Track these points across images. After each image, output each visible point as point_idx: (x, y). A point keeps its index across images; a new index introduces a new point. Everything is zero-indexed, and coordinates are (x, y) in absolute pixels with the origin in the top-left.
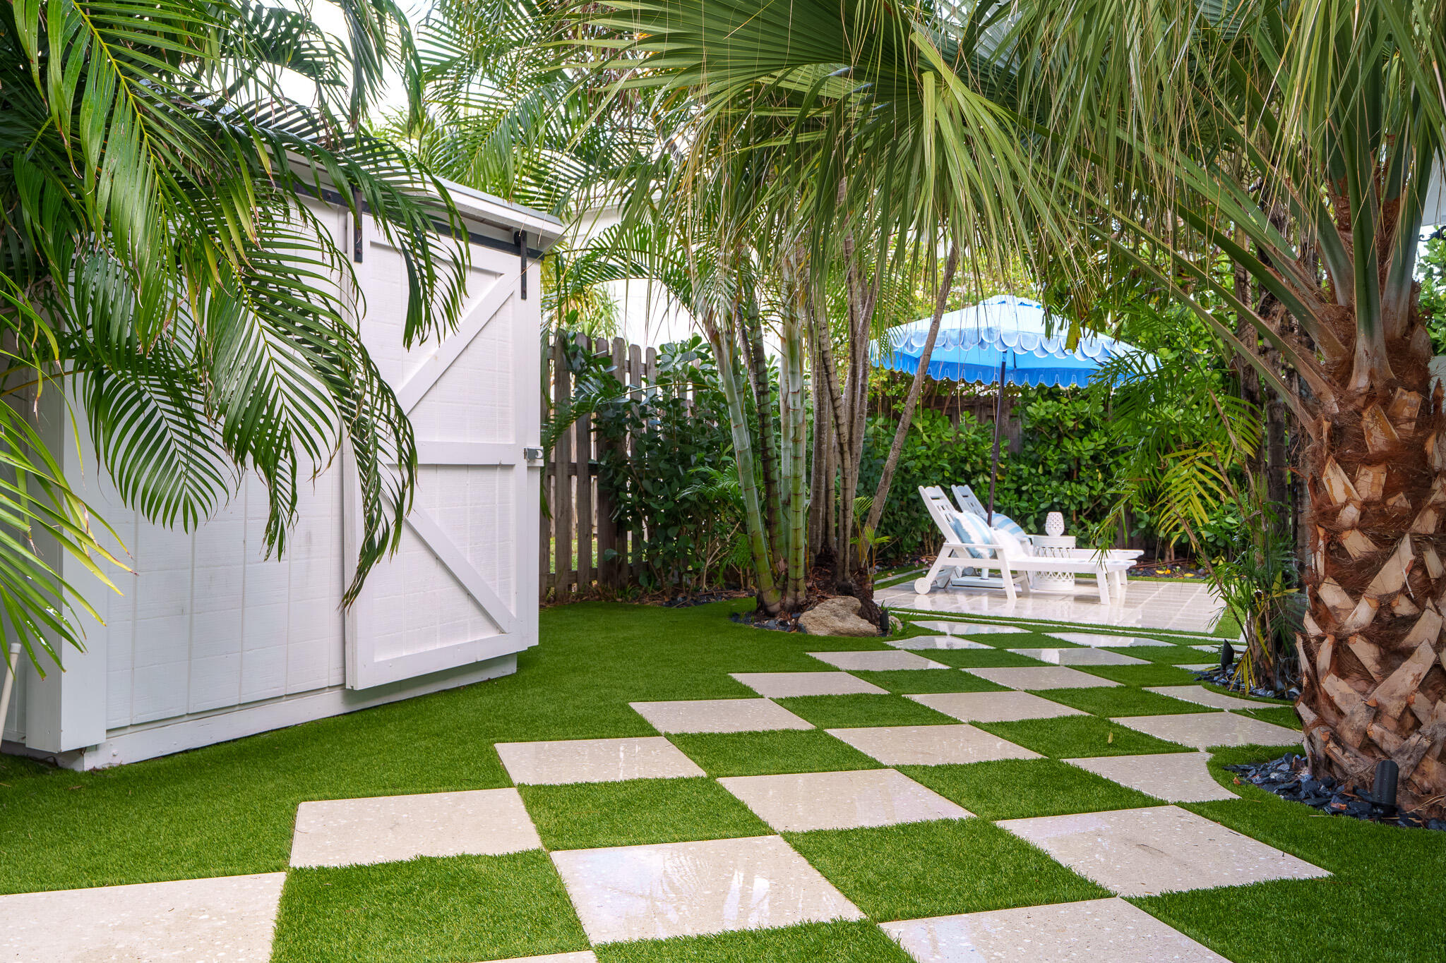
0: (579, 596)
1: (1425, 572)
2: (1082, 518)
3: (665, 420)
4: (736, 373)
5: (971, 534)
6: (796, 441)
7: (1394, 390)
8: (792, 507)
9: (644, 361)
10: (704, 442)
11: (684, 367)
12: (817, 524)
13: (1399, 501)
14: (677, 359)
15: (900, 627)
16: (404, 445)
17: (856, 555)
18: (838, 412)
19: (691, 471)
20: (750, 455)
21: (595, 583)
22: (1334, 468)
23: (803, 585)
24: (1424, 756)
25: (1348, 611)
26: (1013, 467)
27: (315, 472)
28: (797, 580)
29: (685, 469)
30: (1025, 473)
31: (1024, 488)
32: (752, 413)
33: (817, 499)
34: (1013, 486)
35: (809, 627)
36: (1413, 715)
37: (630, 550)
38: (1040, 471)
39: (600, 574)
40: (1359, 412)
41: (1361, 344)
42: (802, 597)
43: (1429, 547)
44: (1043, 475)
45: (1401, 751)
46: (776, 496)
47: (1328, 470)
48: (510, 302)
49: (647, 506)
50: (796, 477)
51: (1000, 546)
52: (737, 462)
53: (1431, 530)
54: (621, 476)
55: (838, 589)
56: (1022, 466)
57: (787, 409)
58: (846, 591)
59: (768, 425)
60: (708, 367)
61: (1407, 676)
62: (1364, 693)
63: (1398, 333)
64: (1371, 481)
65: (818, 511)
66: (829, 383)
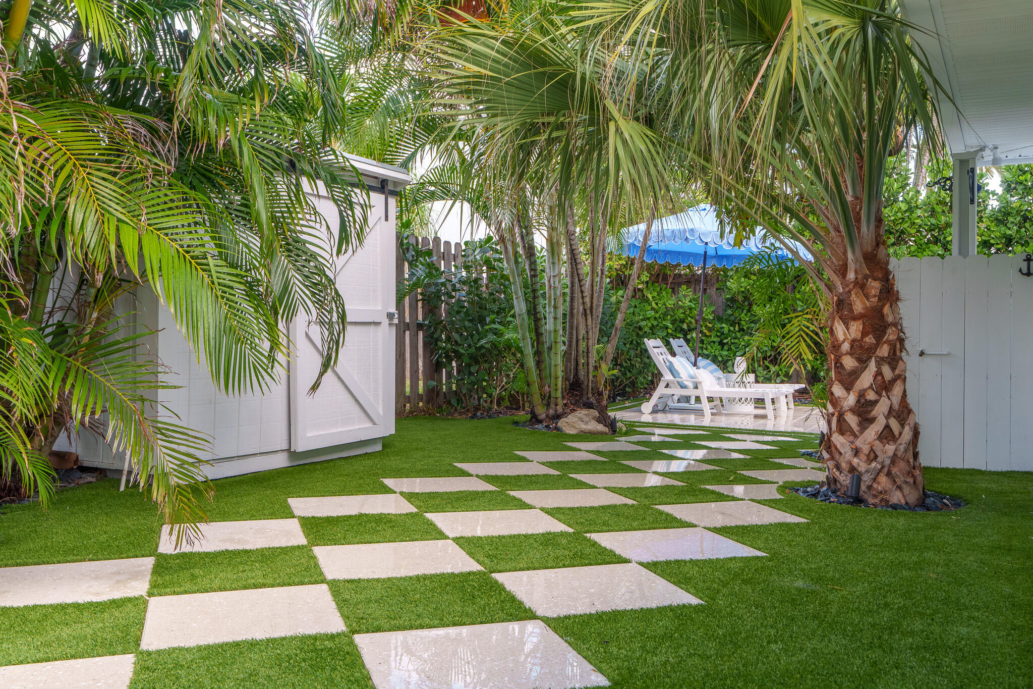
0: (411, 412)
1: (883, 377)
2: (766, 363)
3: (469, 293)
4: (516, 262)
5: (680, 372)
6: (555, 307)
7: (867, 280)
8: (553, 351)
9: (453, 252)
10: (495, 308)
11: (481, 257)
12: (571, 363)
13: (870, 339)
14: (477, 252)
15: (624, 429)
16: (340, 310)
17: (595, 383)
18: (583, 288)
19: (487, 327)
20: (526, 317)
21: (421, 404)
22: (838, 322)
23: (560, 401)
24: (878, 473)
25: (845, 399)
26: (718, 326)
27: (309, 323)
28: (556, 398)
29: (482, 327)
30: (726, 330)
31: (725, 341)
32: (528, 288)
33: (570, 346)
34: (717, 339)
35: (564, 428)
36: (874, 452)
37: (444, 382)
38: (737, 329)
39: (425, 398)
40: (849, 292)
41: (850, 255)
42: (560, 409)
43: (884, 364)
44: (739, 331)
45: (867, 471)
46: (543, 343)
47: (836, 323)
48: (378, 223)
49: (455, 352)
50: (555, 331)
51: (700, 380)
52: (517, 321)
53: (886, 355)
54: (439, 331)
55: (584, 405)
56: (724, 325)
57: (550, 287)
58: (589, 406)
59: (538, 297)
60: (497, 256)
61: (872, 432)
62: (852, 443)
63: (870, 249)
64: (856, 328)
65: (571, 354)
66: (577, 269)
